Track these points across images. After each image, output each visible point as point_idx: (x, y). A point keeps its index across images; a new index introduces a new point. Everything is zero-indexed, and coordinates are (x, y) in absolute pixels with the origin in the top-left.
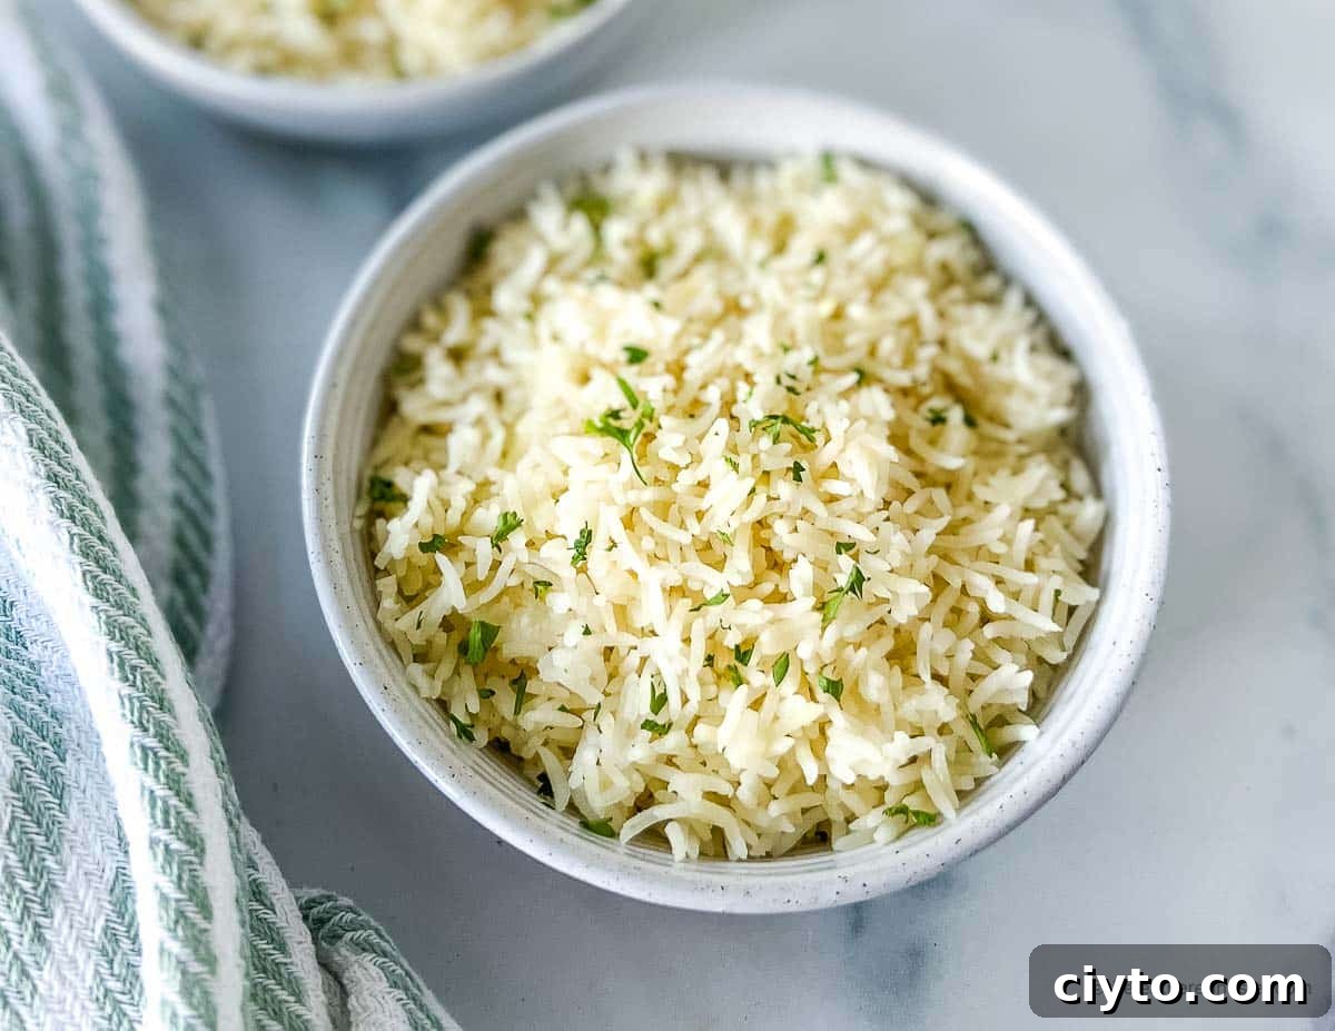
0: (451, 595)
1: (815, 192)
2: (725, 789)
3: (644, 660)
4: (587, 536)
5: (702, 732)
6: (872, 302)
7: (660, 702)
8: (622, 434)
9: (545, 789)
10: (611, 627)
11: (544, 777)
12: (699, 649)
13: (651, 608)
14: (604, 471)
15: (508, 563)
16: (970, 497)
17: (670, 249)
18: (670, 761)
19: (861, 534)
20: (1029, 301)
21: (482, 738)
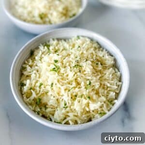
0: (34, 95)
1: (77, 40)
2: (76, 114)
3: (62, 100)
4: (52, 84)
5: (72, 107)
6: (87, 51)
7: (65, 104)
8: (55, 71)
9: (51, 120)
10: (57, 95)
11: (50, 118)
12: (70, 96)
13: (63, 92)
14: (53, 76)
15: (41, 90)
16: (103, 73)
17: (59, 50)
18: (68, 112)
19: (90, 78)
20: (106, 50)
21: (41, 115)
